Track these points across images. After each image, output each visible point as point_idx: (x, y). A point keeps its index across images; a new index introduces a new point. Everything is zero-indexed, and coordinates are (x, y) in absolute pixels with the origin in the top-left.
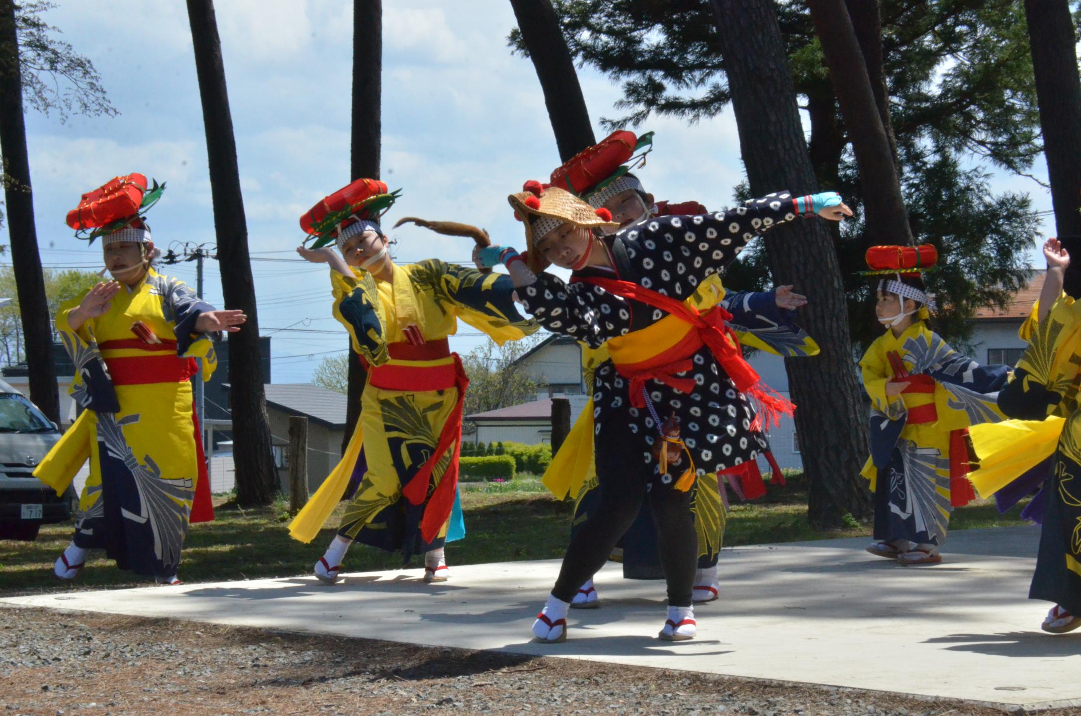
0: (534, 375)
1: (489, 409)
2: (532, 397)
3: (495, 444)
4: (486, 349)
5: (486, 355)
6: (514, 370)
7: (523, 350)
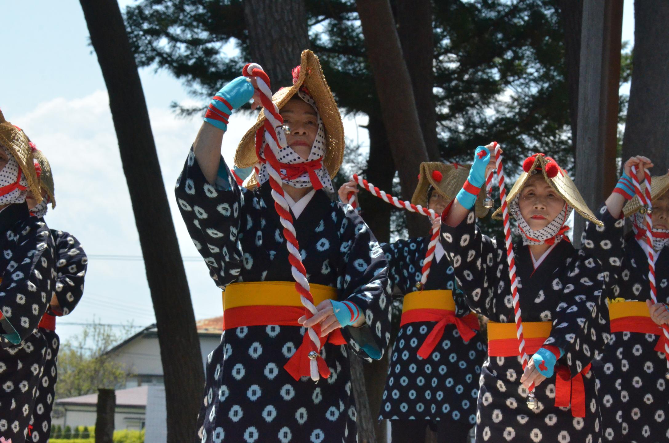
0: (124, 365)
1: (80, 395)
2: (121, 386)
3: (81, 428)
4: (81, 338)
5: (80, 344)
6: (106, 359)
7: (116, 341)
